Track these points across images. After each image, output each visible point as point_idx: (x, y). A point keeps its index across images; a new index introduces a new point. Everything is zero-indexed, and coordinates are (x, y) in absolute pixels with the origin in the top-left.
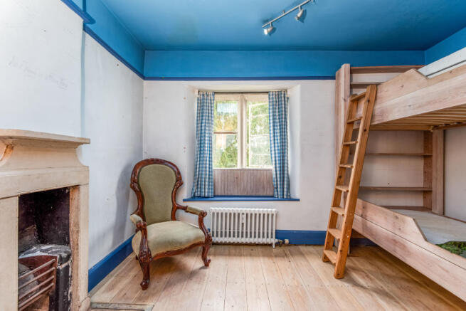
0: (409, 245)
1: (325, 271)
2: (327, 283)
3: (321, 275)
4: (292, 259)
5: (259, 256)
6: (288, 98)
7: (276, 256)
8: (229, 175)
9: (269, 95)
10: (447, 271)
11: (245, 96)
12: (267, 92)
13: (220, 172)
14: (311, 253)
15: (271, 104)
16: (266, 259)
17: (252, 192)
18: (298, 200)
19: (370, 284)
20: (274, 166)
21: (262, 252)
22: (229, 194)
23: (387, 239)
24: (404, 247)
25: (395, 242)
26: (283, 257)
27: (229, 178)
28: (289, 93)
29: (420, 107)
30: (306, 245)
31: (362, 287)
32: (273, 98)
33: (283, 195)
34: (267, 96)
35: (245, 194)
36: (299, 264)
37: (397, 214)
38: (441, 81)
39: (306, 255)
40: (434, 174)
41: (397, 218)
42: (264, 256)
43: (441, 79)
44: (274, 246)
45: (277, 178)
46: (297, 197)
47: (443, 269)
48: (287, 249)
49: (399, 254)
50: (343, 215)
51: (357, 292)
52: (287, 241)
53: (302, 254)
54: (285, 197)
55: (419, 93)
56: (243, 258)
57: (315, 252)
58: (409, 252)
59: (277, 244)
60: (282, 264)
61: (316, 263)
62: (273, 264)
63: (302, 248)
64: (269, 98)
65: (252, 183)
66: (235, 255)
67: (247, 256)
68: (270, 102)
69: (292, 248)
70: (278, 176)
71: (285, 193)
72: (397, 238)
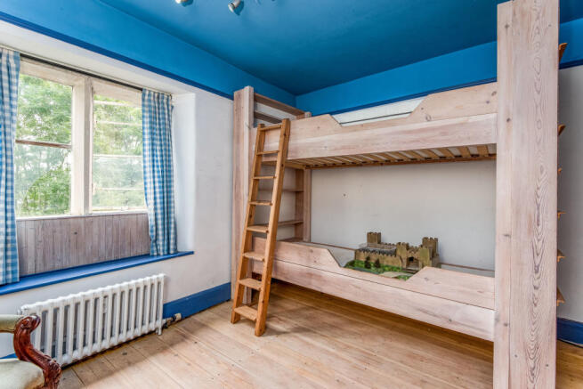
0: (325, 274)
1: (243, 334)
2: (255, 347)
3: (242, 340)
4: (195, 338)
5: (144, 358)
6: (172, 107)
7: (172, 345)
8: (58, 229)
9: (144, 95)
10: (359, 288)
11: (96, 82)
12: (141, 89)
13: (30, 225)
14: (213, 319)
15: (146, 109)
16: (161, 356)
17: (110, 254)
18: (192, 253)
19: (288, 327)
20: (152, 207)
21: (145, 348)
22: (58, 266)
23: (302, 274)
24: (319, 277)
25: (310, 275)
26: (183, 340)
27: (58, 235)
28: (175, 101)
29: (336, 149)
30: (200, 312)
31: (284, 333)
32: (150, 101)
33: (169, 249)
34: (139, 94)
35: (95, 260)
36: (210, 340)
37: (311, 248)
38: (355, 131)
39: (210, 325)
40: (305, 207)
41: (312, 251)
42: (153, 354)
43: (354, 129)
44: (160, 333)
45: (156, 224)
46: (189, 249)
47: (356, 287)
48: (179, 327)
49: (314, 285)
50: (263, 260)
51: (285, 341)
52: (178, 316)
53: (203, 326)
54: (172, 252)
55: (334, 137)
56: (117, 375)
57: (216, 316)
58: (325, 281)
59: (164, 327)
60: (187, 351)
61: (226, 329)
62: (176, 358)
63: (198, 318)
64: (143, 100)
65: (110, 239)
66: (99, 378)
67: (123, 368)
68: (143, 105)
69: (186, 323)
70: (160, 222)
71: (172, 247)
72: (313, 271)
